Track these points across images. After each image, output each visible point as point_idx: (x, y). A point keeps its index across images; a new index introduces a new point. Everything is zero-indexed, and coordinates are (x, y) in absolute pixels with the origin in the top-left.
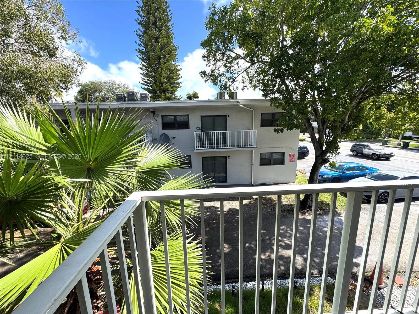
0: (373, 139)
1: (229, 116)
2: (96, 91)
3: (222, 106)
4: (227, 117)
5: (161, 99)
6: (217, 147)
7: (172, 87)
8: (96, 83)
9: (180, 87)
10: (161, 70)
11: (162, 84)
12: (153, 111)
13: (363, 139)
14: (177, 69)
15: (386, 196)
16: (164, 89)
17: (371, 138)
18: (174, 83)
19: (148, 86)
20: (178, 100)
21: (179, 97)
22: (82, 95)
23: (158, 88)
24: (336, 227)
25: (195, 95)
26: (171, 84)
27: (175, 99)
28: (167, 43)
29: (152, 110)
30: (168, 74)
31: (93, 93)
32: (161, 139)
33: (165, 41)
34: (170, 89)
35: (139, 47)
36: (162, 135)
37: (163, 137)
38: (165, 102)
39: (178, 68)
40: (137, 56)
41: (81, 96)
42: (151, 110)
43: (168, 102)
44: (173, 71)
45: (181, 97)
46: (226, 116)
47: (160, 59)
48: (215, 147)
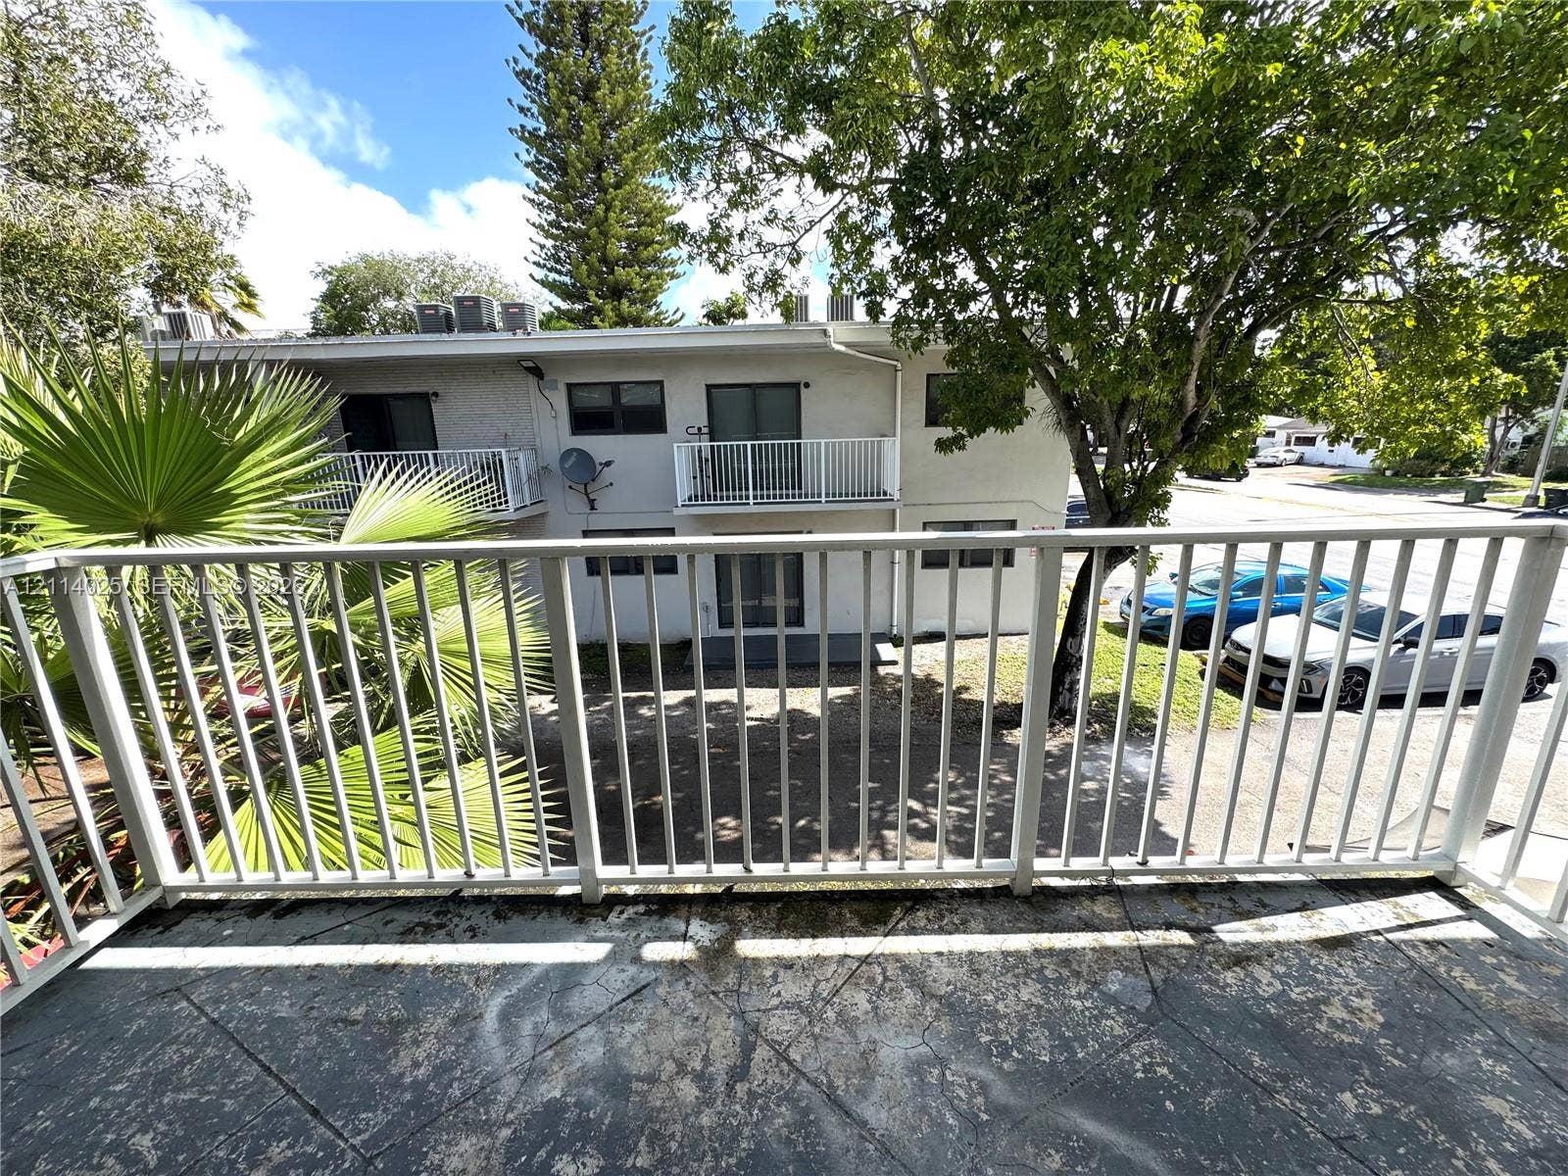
0: (1438, 477)
1: (807, 385)
2: (387, 293)
3: (783, 346)
4: (803, 390)
5: (602, 321)
6: (755, 497)
7: (648, 277)
8: (382, 263)
9: (678, 276)
10: (607, 210)
11: (609, 263)
12: (535, 368)
13: (1396, 479)
14: (663, 209)
15: (1358, 684)
16: (617, 282)
17: (1432, 475)
18: (655, 260)
19: (560, 273)
20: (670, 324)
21: (671, 313)
22: (334, 308)
23: (594, 278)
24: (1128, 781)
25: (733, 306)
26: (643, 264)
27: (657, 321)
28: (628, 102)
29: (531, 364)
30: (630, 226)
31: (375, 299)
32: (562, 468)
33: (619, 98)
34: (637, 282)
35: (522, 119)
36: (568, 453)
37: (573, 459)
38: (619, 331)
39: (668, 203)
40: (517, 155)
41: (333, 312)
42: (524, 364)
43: (630, 330)
44: (647, 215)
45: (678, 315)
46: (796, 386)
47: (599, 168)
48: (747, 498)
